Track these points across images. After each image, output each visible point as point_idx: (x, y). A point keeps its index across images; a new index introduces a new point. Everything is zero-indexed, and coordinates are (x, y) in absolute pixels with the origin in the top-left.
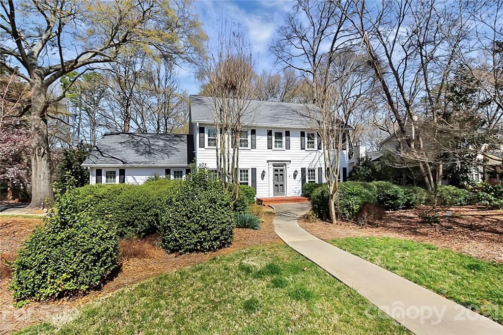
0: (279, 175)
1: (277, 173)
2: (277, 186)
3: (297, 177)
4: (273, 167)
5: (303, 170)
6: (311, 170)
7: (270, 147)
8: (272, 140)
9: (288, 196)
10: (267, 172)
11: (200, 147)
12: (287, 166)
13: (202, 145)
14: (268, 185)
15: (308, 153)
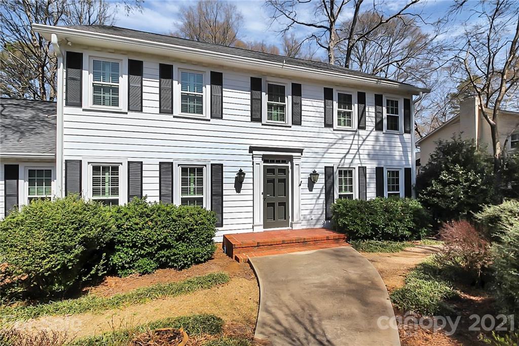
0: (276, 181)
1: (271, 176)
2: (273, 205)
3: (315, 186)
4: (262, 164)
5: (329, 171)
6: (345, 172)
7: (256, 117)
8: (261, 100)
9: (296, 227)
10: (248, 175)
11: (67, 105)
12: (295, 161)
13: (74, 100)
14: (251, 203)
15: (339, 134)
